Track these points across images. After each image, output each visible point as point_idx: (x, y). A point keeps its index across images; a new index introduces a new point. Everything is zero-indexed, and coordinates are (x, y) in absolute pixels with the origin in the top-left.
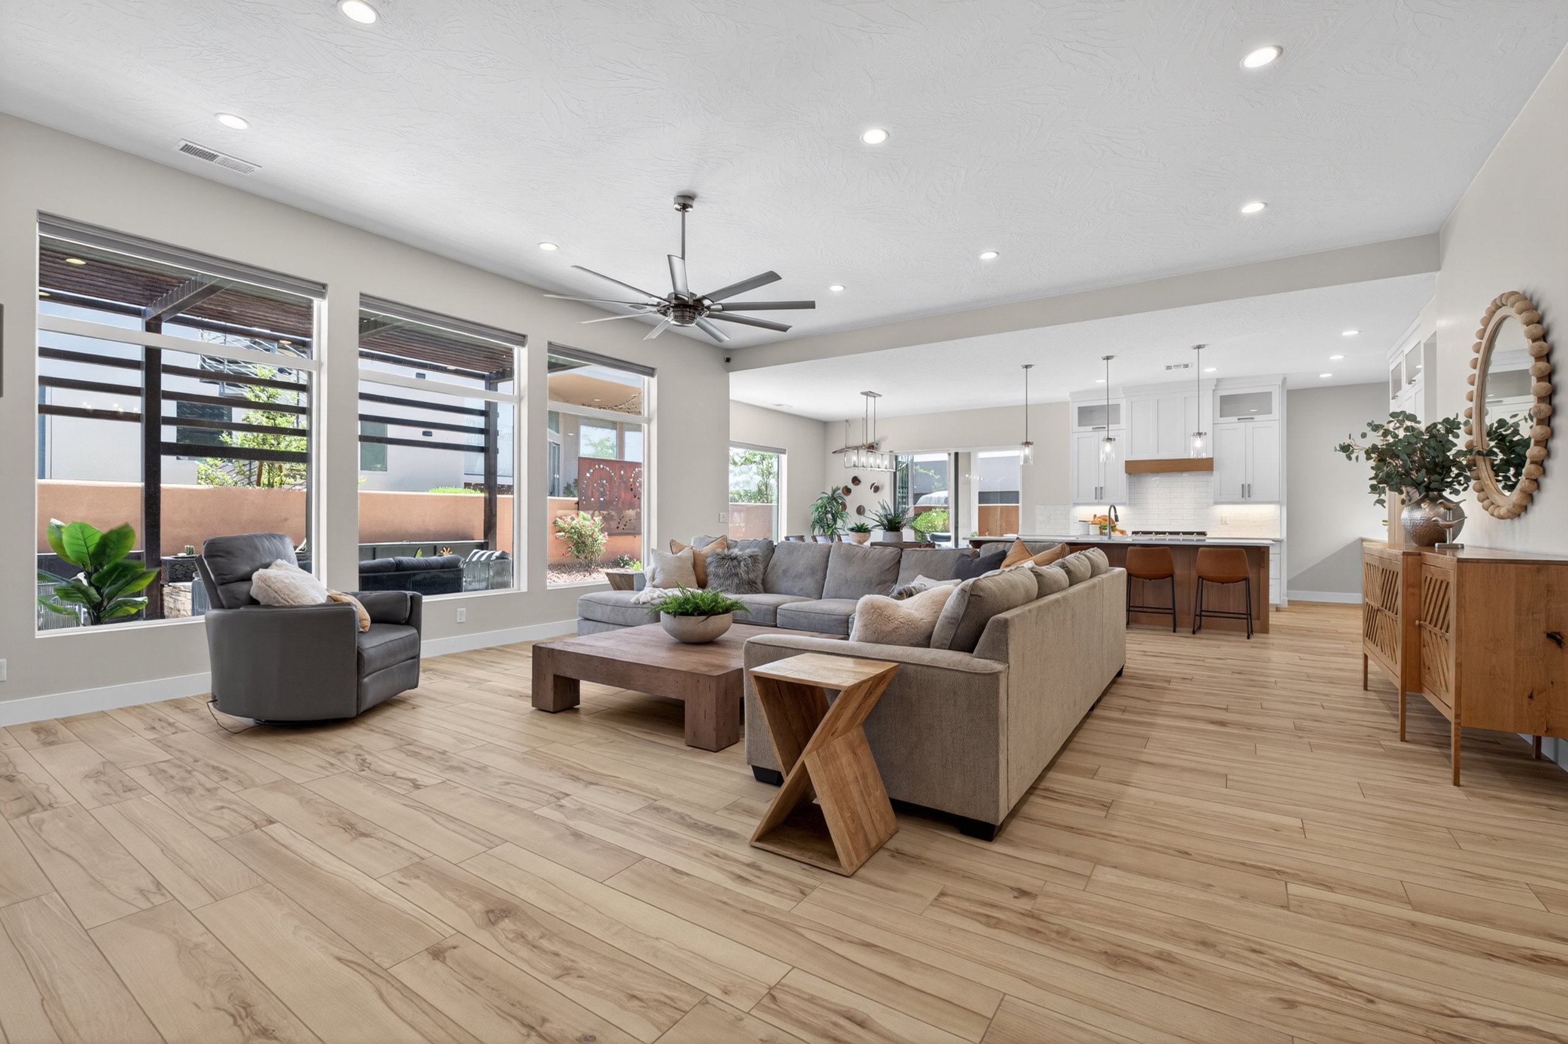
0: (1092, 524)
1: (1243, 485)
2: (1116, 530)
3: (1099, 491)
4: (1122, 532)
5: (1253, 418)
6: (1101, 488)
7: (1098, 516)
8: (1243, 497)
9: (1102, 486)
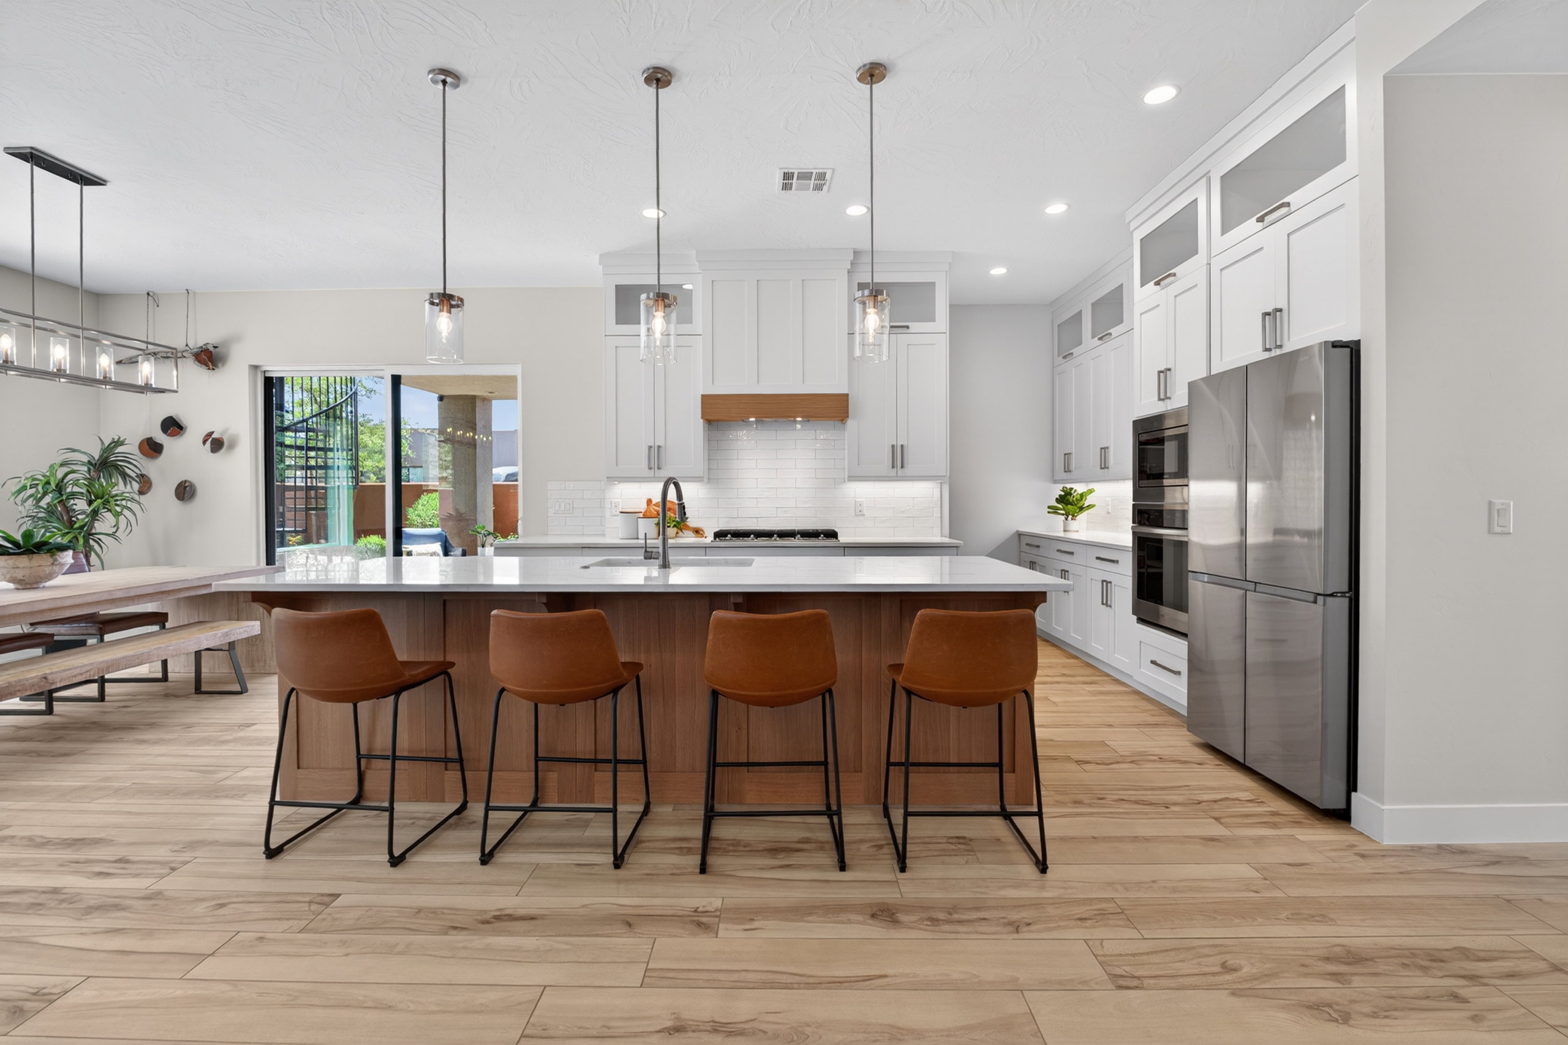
0: (645, 517)
1: (893, 446)
2: (688, 528)
3: (655, 451)
4: (698, 532)
5: (908, 327)
6: (659, 447)
7: (654, 502)
8: (893, 467)
9: (662, 443)
